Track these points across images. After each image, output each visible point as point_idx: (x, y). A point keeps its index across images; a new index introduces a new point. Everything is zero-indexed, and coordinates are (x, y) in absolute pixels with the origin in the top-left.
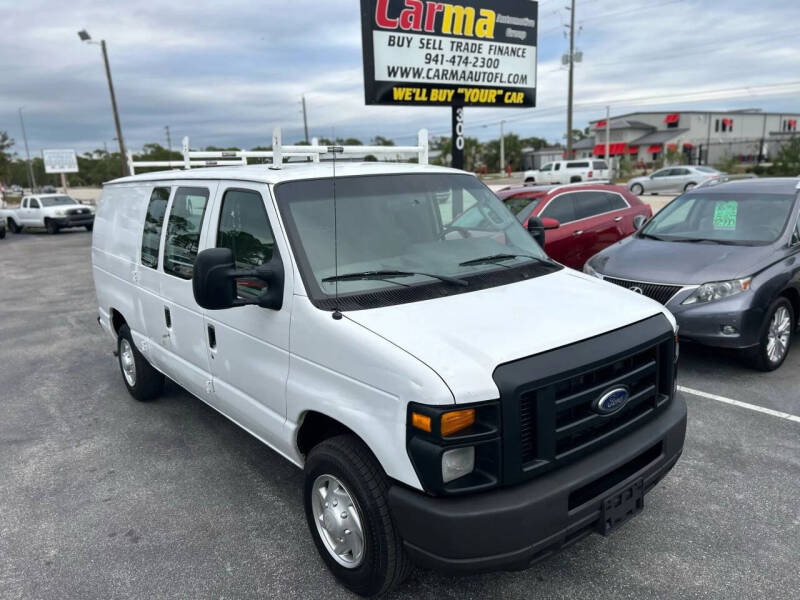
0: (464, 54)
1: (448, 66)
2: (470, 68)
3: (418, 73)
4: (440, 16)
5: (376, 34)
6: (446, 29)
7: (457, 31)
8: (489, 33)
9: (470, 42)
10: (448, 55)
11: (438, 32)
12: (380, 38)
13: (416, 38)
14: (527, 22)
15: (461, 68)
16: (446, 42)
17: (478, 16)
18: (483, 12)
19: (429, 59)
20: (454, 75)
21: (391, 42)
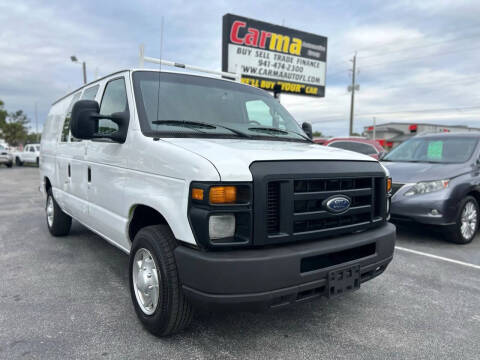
0: (283, 62)
1: (272, 68)
2: (285, 71)
3: (254, 70)
4: (269, 40)
5: (230, 46)
6: (272, 47)
7: (279, 49)
8: (298, 52)
9: (286, 56)
10: (273, 62)
11: (267, 48)
12: (233, 49)
13: (254, 51)
14: (320, 48)
15: (280, 70)
16: (272, 54)
17: (291, 42)
18: (294, 40)
19: (261, 63)
20: (276, 73)
21: (239, 51)
